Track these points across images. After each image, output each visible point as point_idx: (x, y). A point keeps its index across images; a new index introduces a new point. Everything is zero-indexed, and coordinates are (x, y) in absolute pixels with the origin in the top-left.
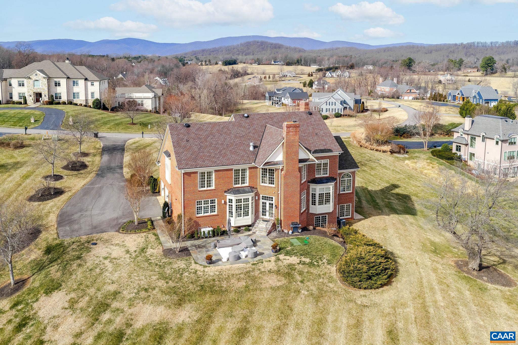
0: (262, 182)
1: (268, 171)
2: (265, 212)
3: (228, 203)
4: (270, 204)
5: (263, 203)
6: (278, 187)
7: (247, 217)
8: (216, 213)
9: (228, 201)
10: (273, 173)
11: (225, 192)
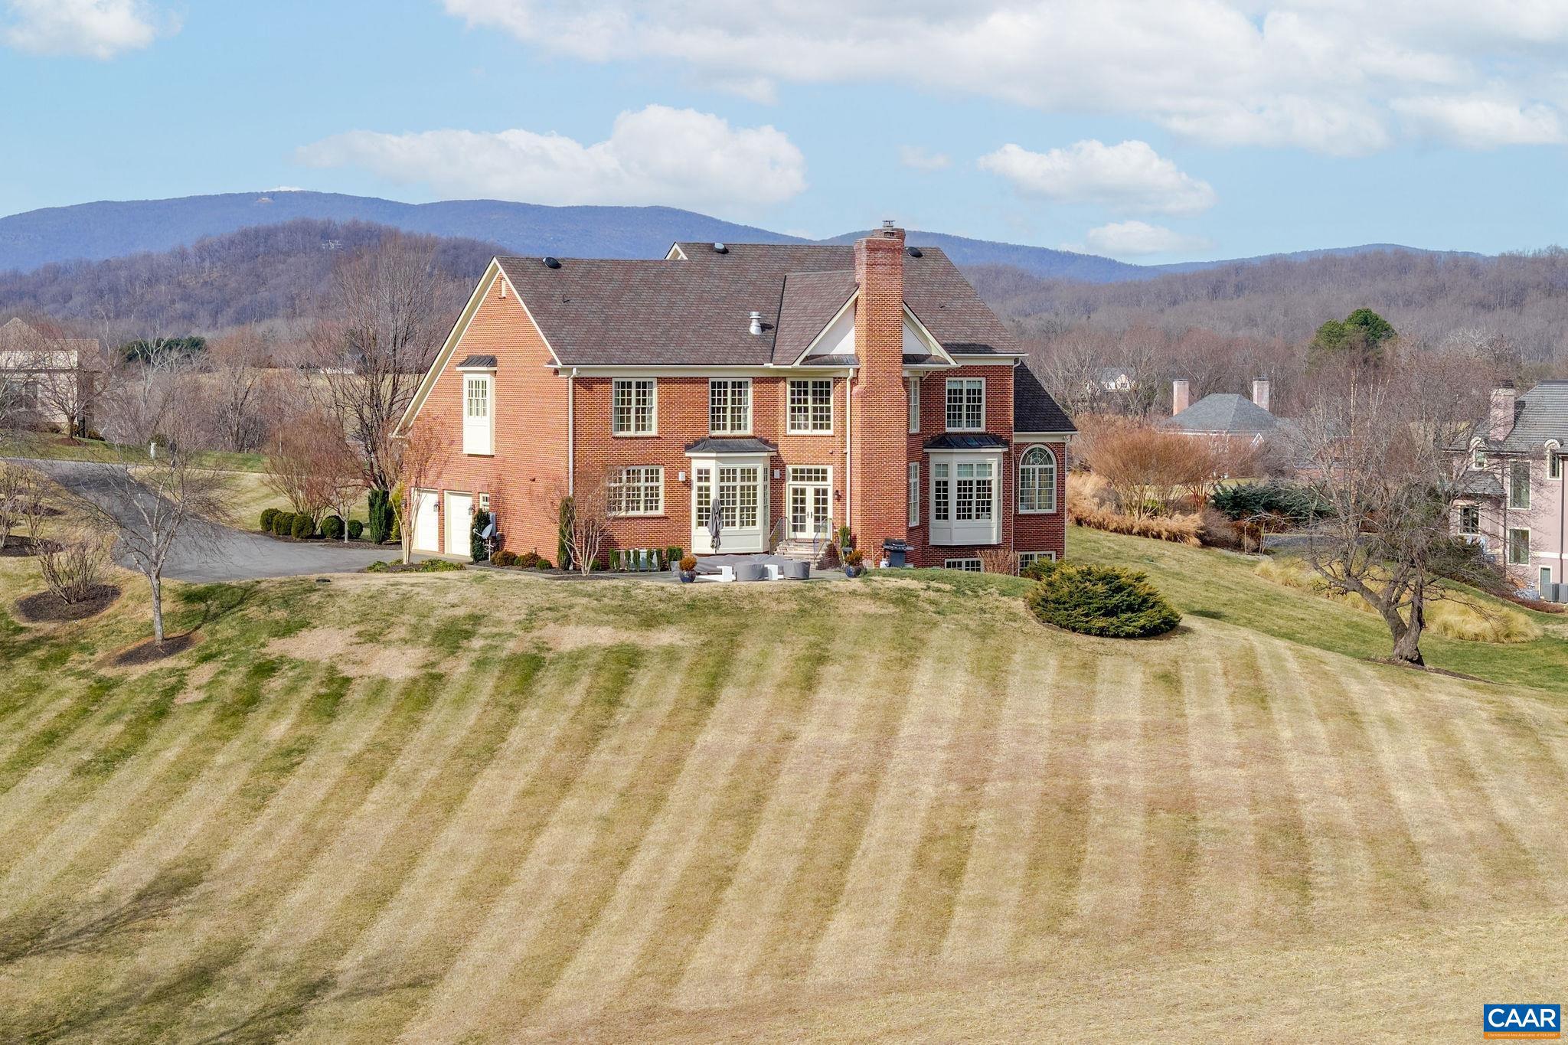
0: (793, 427)
1: (810, 389)
2: (803, 520)
3: (696, 484)
4: (817, 492)
5: (795, 491)
6: (844, 436)
7: (751, 528)
8: (660, 512)
9: (694, 477)
10: (828, 393)
11: (688, 448)
